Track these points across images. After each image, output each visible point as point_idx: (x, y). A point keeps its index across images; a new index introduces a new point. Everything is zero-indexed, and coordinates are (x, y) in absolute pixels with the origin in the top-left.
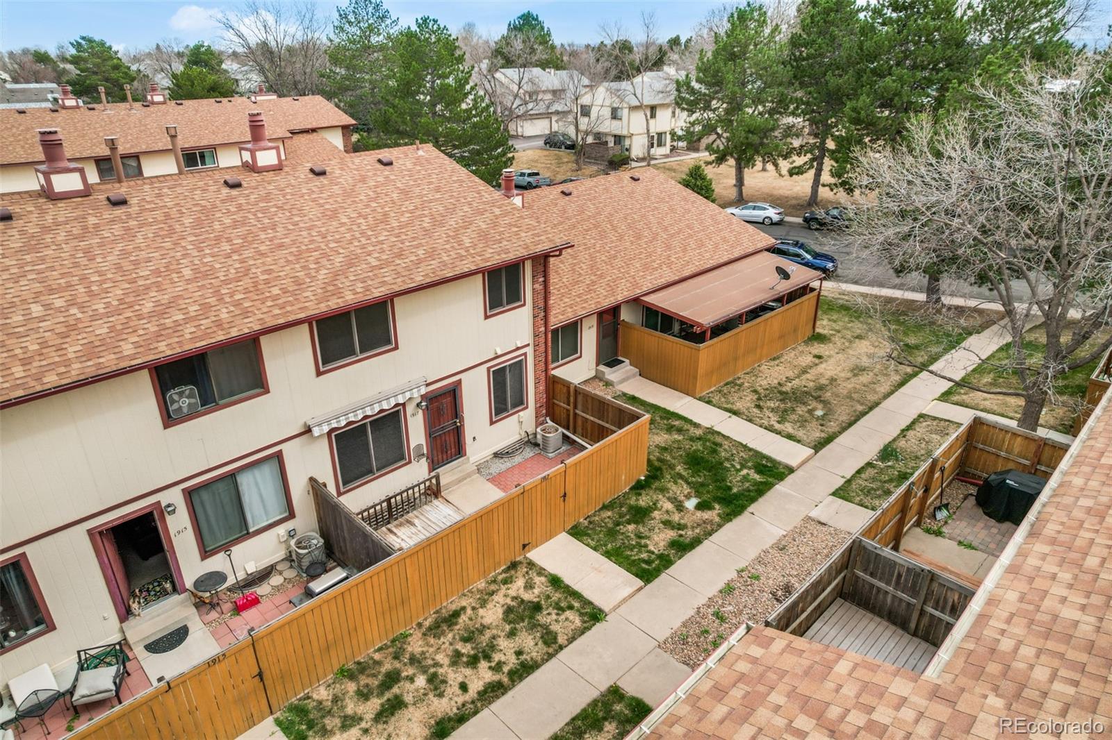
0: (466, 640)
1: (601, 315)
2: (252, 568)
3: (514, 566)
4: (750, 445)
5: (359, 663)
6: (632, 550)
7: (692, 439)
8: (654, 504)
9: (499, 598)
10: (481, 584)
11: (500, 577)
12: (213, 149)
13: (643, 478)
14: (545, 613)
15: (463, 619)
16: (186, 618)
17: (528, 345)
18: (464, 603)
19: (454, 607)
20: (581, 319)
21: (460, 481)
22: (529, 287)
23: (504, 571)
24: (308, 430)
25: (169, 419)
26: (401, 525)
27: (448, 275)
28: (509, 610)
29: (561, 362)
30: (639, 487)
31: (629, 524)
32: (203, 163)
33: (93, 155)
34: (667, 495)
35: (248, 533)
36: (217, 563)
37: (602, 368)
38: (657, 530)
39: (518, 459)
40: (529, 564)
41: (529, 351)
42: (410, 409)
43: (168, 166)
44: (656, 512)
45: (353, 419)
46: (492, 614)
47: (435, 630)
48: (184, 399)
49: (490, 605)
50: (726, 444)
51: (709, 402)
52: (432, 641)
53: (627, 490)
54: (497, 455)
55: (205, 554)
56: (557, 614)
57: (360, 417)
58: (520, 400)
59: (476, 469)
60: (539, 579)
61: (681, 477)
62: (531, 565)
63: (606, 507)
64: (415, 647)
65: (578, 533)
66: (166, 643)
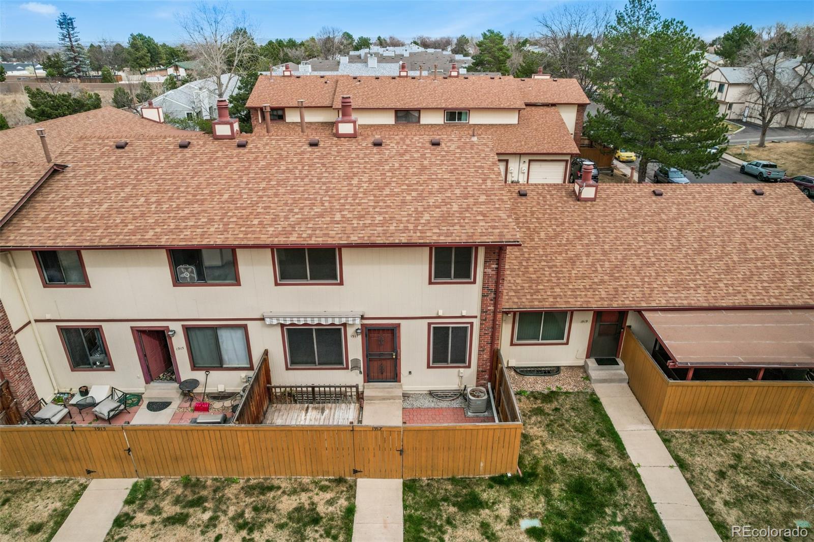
0: (256, 509)
1: (599, 315)
2: (221, 388)
3: (340, 481)
4: (657, 507)
5: (198, 480)
6: (429, 528)
7: (602, 467)
8: (493, 503)
9: (304, 497)
10: (306, 480)
11: (323, 483)
12: (468, 110)
13: (509, 475)
14: (316, 528)
15: (271, 495)
16: (173, 398)
17: (476, 317)
18: (283, 485)
19: (276, 483)
20: (572, 312)
21: (384, 399)
22: (479, 270)
23: (330, 480)
24: (263, 319)
25: (177, 281)
26: (316, 408)
27: (377, 242)
28: (299, 509)
29: (540, 341)
30: (500, 481)
31: (454, 505)
32: (460, 119)
33: (394, 107)
34: (514, 503)
35: (222, 367)
36: (200, 375)
37: (592, 363)
38: (469, 526)
39: (444, 404)
40: (351, 486)
41: (476, 323)
42: (350, 331)
44: (487, 511)
45: (296, 323)
46: (287, 504)
47: (249, 490)
48: (187, 272)
49: (294, 498)
50: (632, 490)
51: (666, 441)
52: (242, 495)
53: (487, 476)
54: (431, 394)
55: (194, 367)
56: (321, 536)
57: (302, 323)
58: (460, 359)
59: (406, 396)
60: (343, 502)
61: (548, 494)
62: (352, 488)
63: (453, 480)
64: (230, 492)
65: (409, 487)
66: (156, 406)
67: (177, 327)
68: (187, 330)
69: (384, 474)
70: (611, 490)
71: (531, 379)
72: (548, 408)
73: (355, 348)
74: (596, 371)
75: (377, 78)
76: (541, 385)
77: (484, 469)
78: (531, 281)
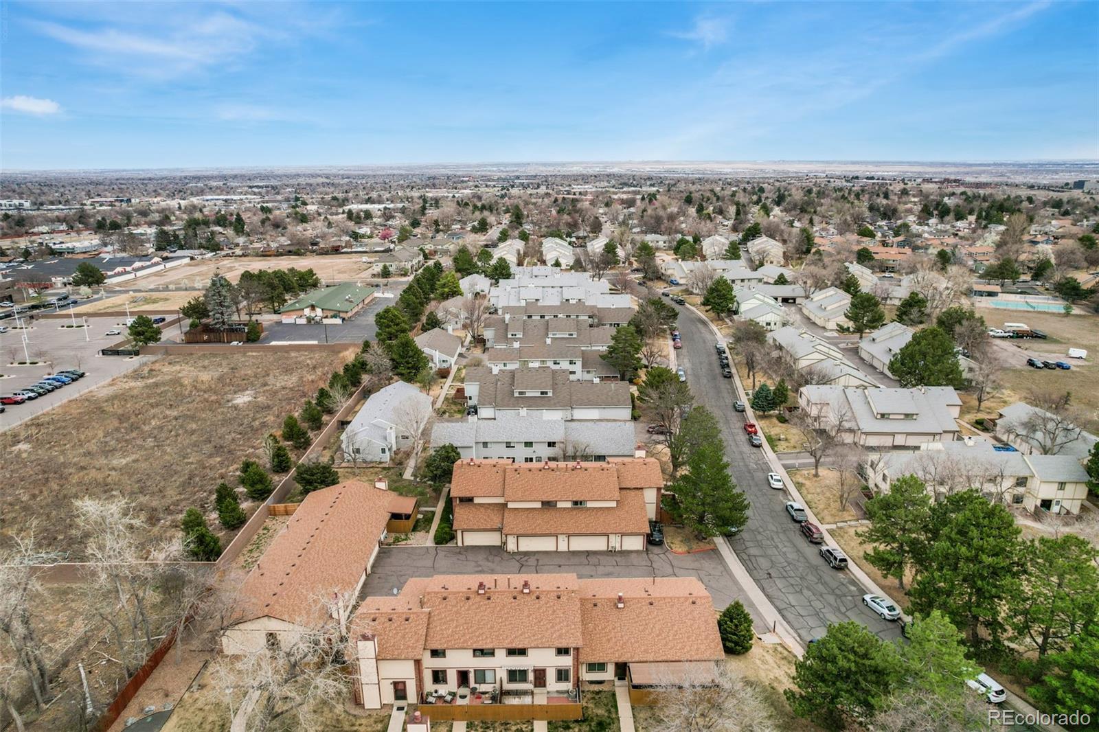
1: (617, 663)
2: (484, 690)
3: (528, 721)
5: (486, 721)
7: (609, 717)
8: (574, 728)
9: (518, 726)
10: (518, 721)
11: (523, 722)
12: (586, 501)
13: (579, 719)
16: (469, 694)
17: (571, 665)
18: (512, 723)
19: (510, 722)
20: (607, 663)
21: (541, 693)
22: (571, 653)
23: (525, 721)
24: (501, 667)
25: (475, 657)
26: (518, 697)
27: (540, 646)
29: (597, 671)
30: (577, 721)
32: (581, 504)
33: (541, 500)
34: (580, 728)
35: (485, 683)
36: (477, 686)
37: (615, 679)
39: (562, 695)
41: (571, 667)
42: (530, 671)
43: (569, 505)
44: (572, 730)
45: (512, 669)
46: (514, 728)
47: (502, 724)
48: (478, 654)
49: (515, 726)
50: (616, 724)
51: (633, 709)
53: (573, 720)
54: (557, 692)
55: (476, 683)
57: (514, 669)
58: (567, 679)
59: (548, 692)
60: (530, 728)
61: (590, 725)
62: (532, 723)
63: (563, 721)
64: (497, 725)
65: (549, 723)
66: (463, 697)
67: (472, 670)
68: (475, 671)
69: (542, 719)
70: (610, 724)
71: (593, 685)
72: (597, 697)
73: (531, 676)
74: (617, 683)
75: (530, 470)
76: (596, 688)
77: (572, 717)
78: (592, 650)
